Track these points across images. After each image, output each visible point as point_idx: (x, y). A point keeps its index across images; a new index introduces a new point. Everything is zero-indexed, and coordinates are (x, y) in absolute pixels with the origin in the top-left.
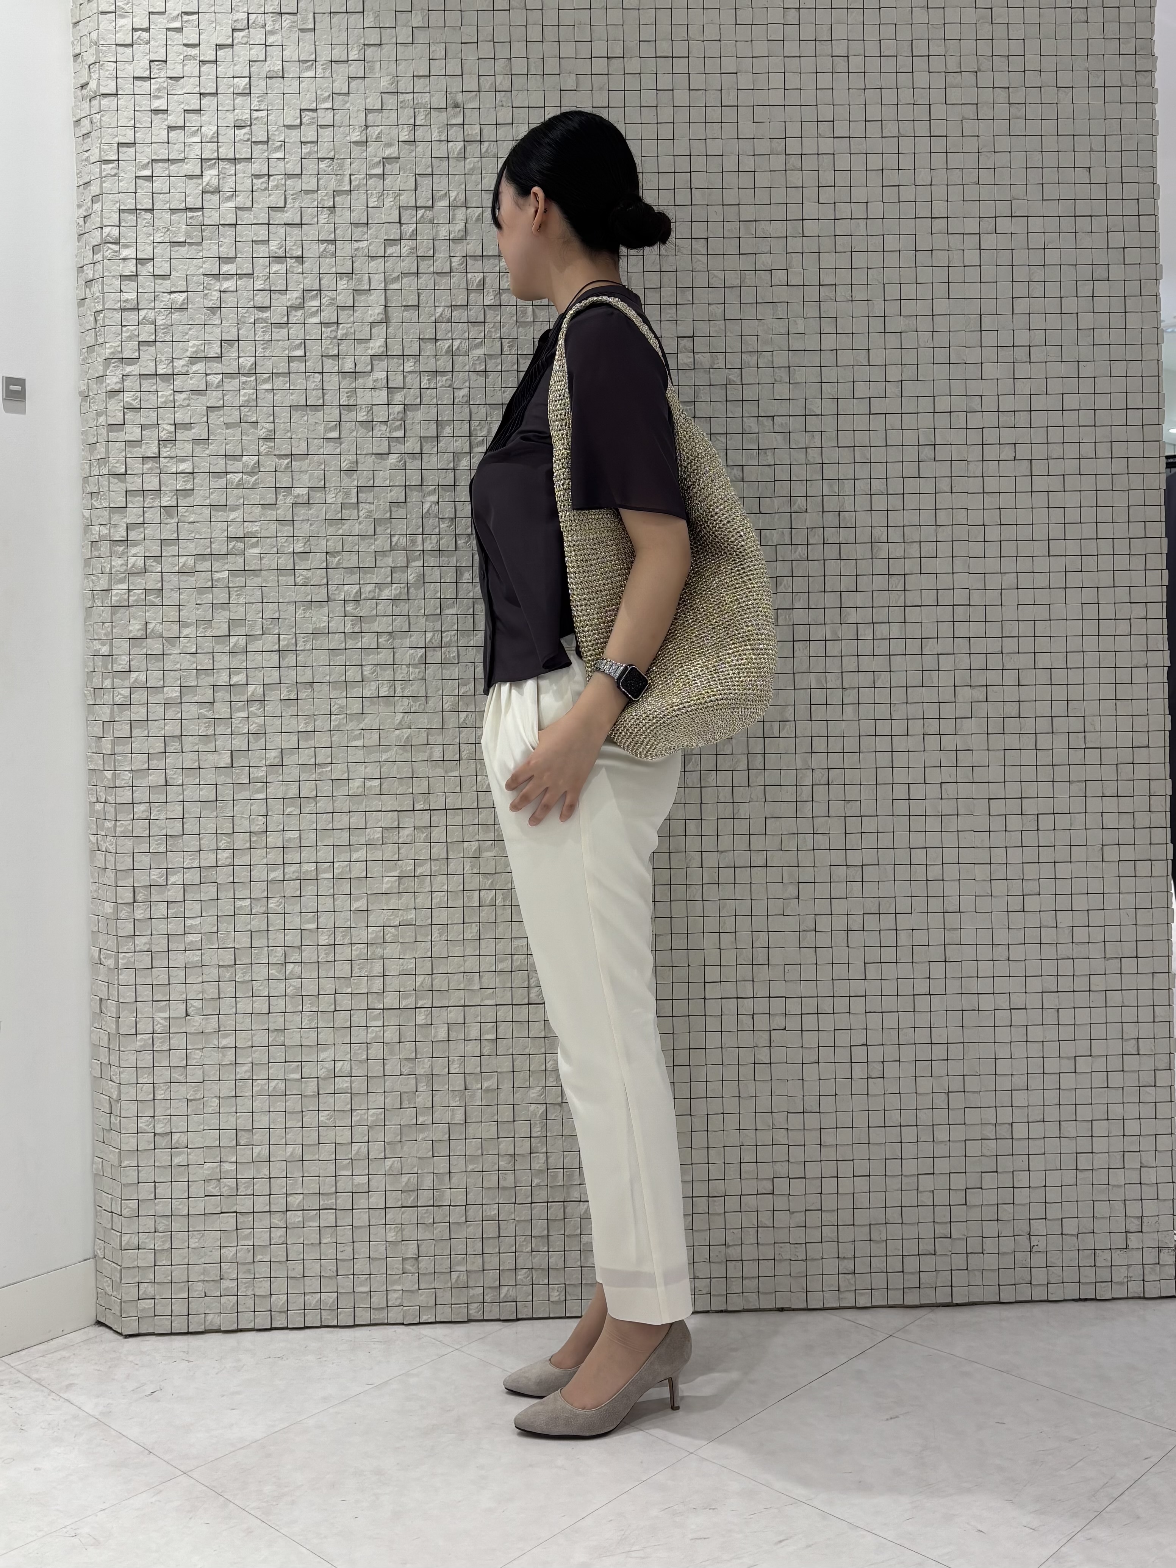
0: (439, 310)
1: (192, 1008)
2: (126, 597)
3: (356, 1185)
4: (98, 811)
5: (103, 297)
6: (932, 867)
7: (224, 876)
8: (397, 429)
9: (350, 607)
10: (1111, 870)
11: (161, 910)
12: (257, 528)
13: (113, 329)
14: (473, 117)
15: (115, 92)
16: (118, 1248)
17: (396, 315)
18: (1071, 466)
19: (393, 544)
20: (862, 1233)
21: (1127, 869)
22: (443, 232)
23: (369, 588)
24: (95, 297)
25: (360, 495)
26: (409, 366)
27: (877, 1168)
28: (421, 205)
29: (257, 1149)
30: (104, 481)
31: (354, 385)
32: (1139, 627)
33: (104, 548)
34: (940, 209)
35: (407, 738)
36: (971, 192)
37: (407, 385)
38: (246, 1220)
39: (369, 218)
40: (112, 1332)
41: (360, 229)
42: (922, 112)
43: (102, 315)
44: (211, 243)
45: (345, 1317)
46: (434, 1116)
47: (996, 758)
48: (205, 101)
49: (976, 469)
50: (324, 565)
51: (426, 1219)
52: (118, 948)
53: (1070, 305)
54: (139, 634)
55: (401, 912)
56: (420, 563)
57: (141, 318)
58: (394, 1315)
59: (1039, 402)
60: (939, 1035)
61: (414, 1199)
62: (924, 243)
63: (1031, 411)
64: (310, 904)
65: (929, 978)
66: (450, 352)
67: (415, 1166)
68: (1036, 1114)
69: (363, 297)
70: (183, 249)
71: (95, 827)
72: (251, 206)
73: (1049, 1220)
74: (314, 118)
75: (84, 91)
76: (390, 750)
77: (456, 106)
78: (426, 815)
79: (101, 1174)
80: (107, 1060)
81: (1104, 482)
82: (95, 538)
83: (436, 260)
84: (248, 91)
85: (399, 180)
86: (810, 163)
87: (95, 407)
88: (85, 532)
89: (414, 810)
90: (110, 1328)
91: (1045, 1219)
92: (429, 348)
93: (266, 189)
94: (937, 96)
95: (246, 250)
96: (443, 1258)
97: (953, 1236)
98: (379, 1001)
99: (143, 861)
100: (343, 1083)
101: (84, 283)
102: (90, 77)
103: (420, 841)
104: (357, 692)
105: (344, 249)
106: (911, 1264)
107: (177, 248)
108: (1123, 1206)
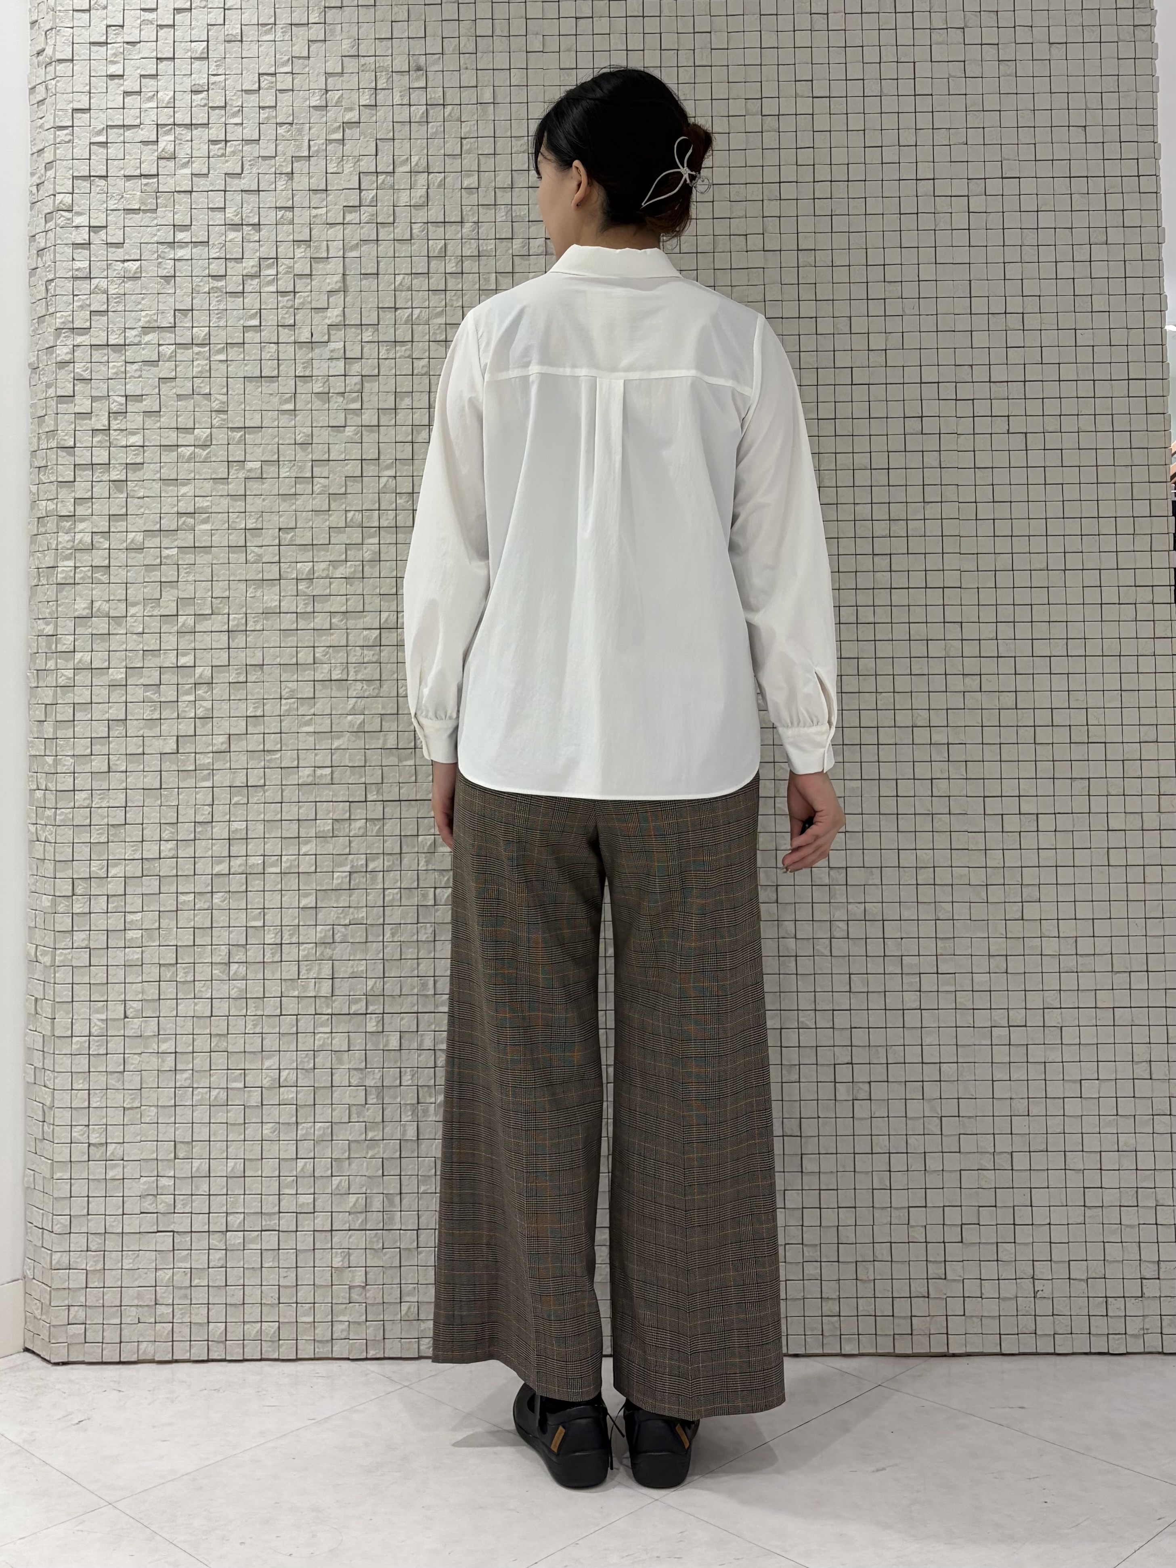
0: (399, 278)
1: (131, 1010)
2: (72, 574)
3: (301, 1206)
4: (38, 798)
5: (55, 266)
6: (923, 870)
7: (166, 868)
8: (354, 401)
9: (302, 586)
10: (1118, 875)
11: (100, 904)
12: (208, 503)
13: (65, 297)
14: (435, 80)
15: (70, 57)
16: (49, 1267)
17: (353, 283)
18: (1070, 441)
19: (348, 520)
20: (848, 1272)
21: (1135, 874)
22: (404, 198)
23: (323, 566)
24: (46, 265)
25: (314, 469)
26: (368, 335)
27: (864, 1199)
28: (381, 171)
29: (196, 1163)
30: (52, 455)
31: (310, 355)
32: (1145, 612)
33: (51, 524)
34: (925, 171)
35: (361, 723)
36: (959, 153)
37: (365, 356)
38: (183, 1240)
39: (328, 185)
40: (40, 1359)
41: (319, 196)
42: (906, 70)
43: (53, 284)
44: (166, 211)
45: (287, 1351)
46: (385, 1131)
47: (991, 753)
48: (162, 65)
49: (966, 442)
50: (277, 541)
51: (375, 1244)
52: (55, 943)
53: (1065, 270)
54: (86, 613)
55: (351, 910)
56: (376, 540)
57: (93, 287)
58: (340, 1349)
59: (1033, 372)
60: (931, 1055)
61: (362, 1222)
62: (909, 206)
63: (1025, 381)
64: (256, 900)
65: (920, 991)
66: (411, 322)
67: (363, 1186)
68: (1038, 1143)
69: (321, 266)
70: (137, 216)
71: (35, 815)
72: (206, 172)
73: (1056, 1262)
74: (272, 83)
75: (41, 58)
76: (342, 736)
77: (419, 69)
78: (379, 806)
79: (33, 1187)
80: (41, 1064)
81: (1105, 458)
82: (42, 513)
83: (397, 227)
84: (206, 56)
85: (359, 145)
86: (787, 124)
87: (44, 379)
88: (32, 508)
89: (366, 801)
90: (38, 1355)
91: (1051, 1261)
92: (387, 317)
93: (223, 155)
94: (922, 53)
95: (201, 218)
96: (392, 1287)
97: (948, 1277)
98: (328, 1007)
99: (83, 852)
100: (288, 1094)
101: (35, 252)
102: (47, 43)
103: (374, 834)
104: (308, 675)
105: (302, 217)
106: (902, 1308)
107: (131, 216)
108: (1138, 1249)
